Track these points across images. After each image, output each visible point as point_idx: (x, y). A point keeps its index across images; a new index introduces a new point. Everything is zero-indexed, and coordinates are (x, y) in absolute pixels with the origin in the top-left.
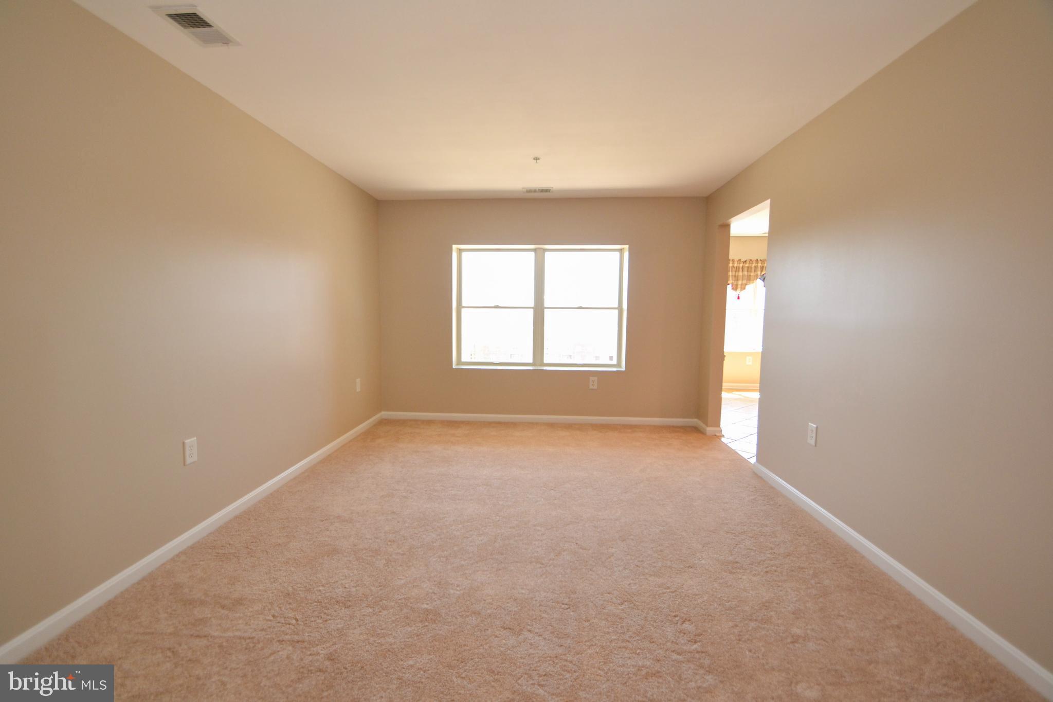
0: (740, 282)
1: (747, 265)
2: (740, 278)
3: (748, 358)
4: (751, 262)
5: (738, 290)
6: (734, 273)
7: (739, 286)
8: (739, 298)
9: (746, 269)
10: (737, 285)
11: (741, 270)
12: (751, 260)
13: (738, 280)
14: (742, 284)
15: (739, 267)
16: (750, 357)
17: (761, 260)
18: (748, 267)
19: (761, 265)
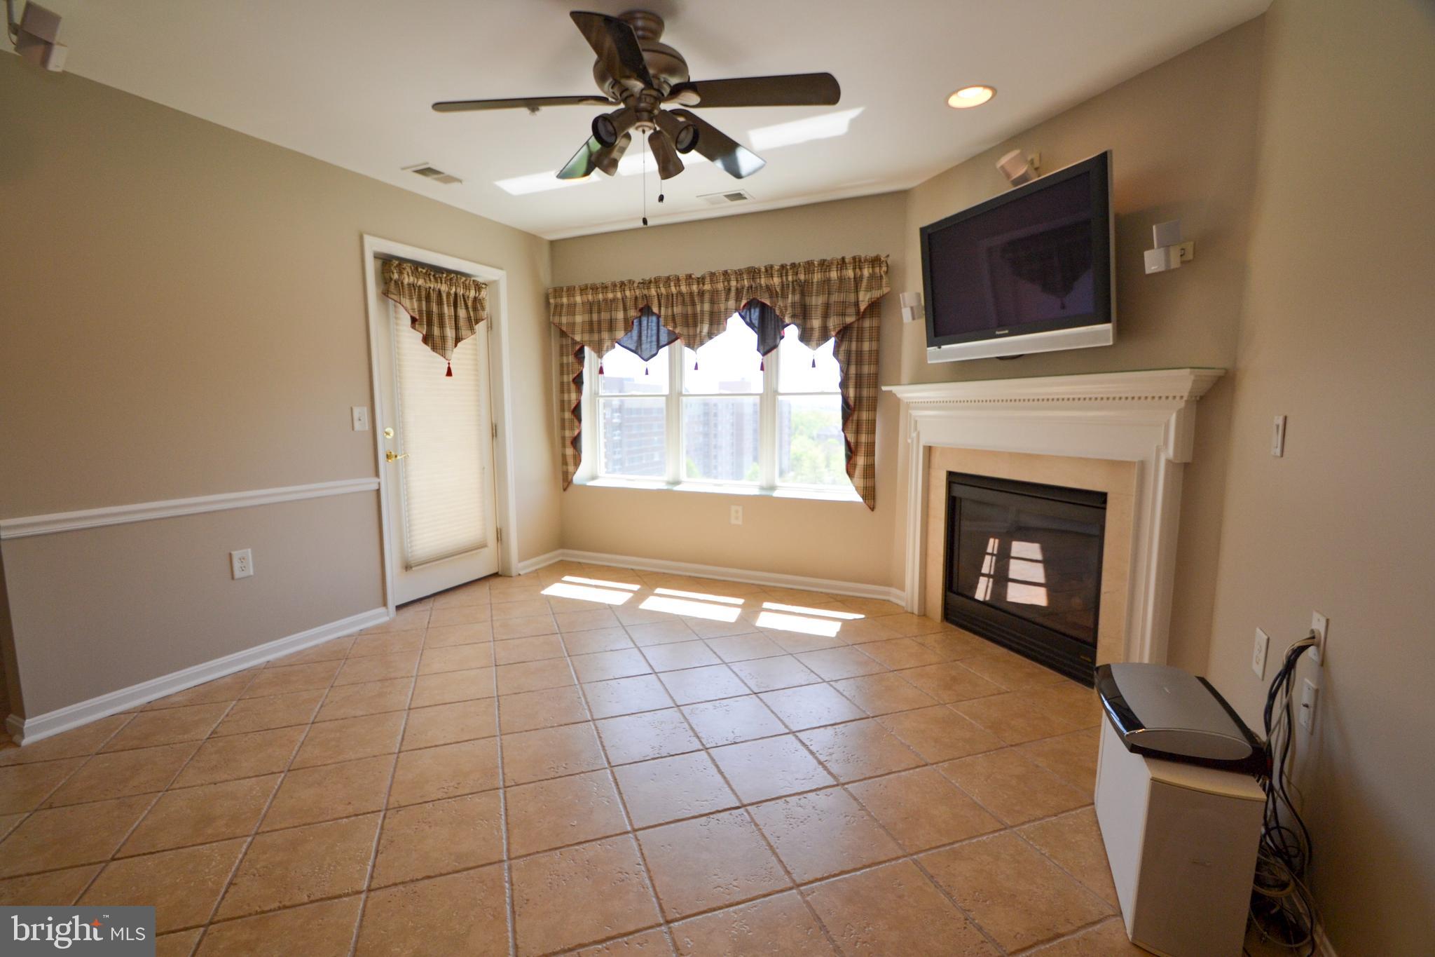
1: (707, 287)
3: (734, 508)
4: (714, 278)
9: (707, 296)
12: (713, 274)
16: (740, 509)
17: (735, 272)
18: (711, 292)
19: (739, 285)
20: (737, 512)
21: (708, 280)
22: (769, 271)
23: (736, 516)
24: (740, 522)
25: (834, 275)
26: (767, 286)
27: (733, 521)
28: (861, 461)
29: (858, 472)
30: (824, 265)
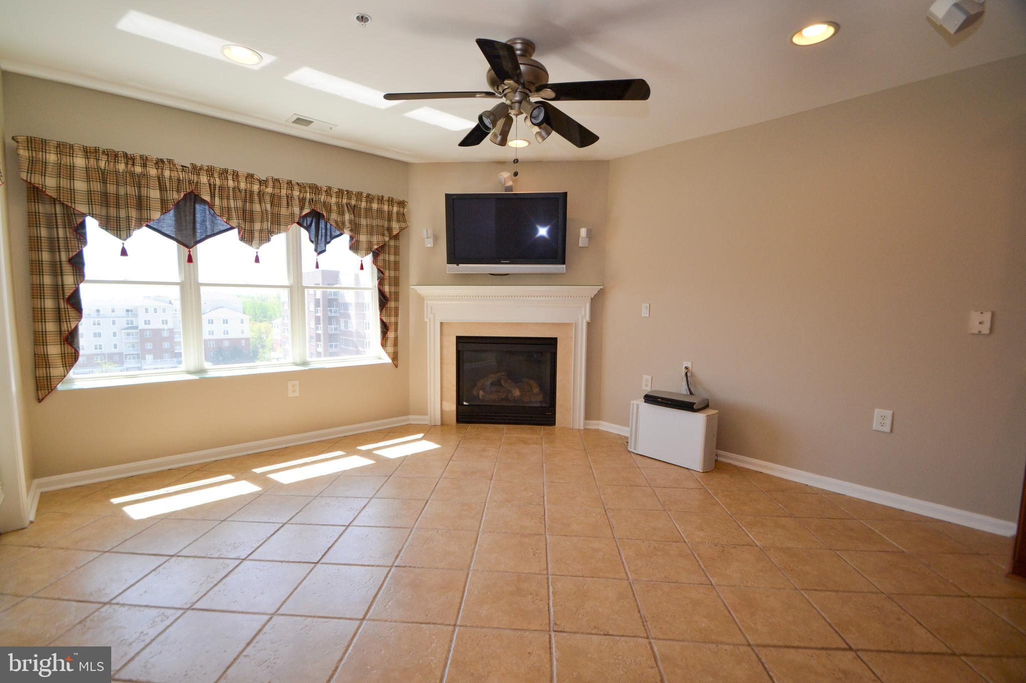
0: (257, 226)
1: (269, 190)
2: (257, 217)
3: (290, 383)
4: (277, 184)
5: (254, 242)
6: (240, 204)
7: (257, 234)
8: (257, 260)
9: (267, 198)
10: (252, 232)
11: (256, 198)
12: (277, 180)
13: (252, 221)
14: (261, 231)
15: (252, 193)
16: (296, 383)
17: (298, 184)
18: (273, 196)
19: (301, 196)
20: (294, 386)
21: (271, 184)
22: (329, 191)
23: (294, 390)
24: (297, 394)
25: (375, 206)
26: (324, 202)
27: (291, 394)
28: (391, 335)
29: (390, 342)
30: (370, 198)
